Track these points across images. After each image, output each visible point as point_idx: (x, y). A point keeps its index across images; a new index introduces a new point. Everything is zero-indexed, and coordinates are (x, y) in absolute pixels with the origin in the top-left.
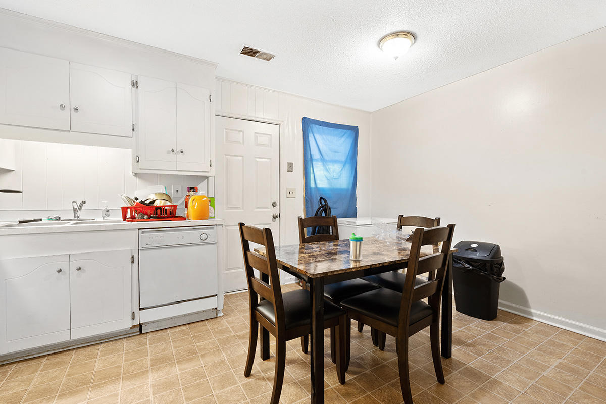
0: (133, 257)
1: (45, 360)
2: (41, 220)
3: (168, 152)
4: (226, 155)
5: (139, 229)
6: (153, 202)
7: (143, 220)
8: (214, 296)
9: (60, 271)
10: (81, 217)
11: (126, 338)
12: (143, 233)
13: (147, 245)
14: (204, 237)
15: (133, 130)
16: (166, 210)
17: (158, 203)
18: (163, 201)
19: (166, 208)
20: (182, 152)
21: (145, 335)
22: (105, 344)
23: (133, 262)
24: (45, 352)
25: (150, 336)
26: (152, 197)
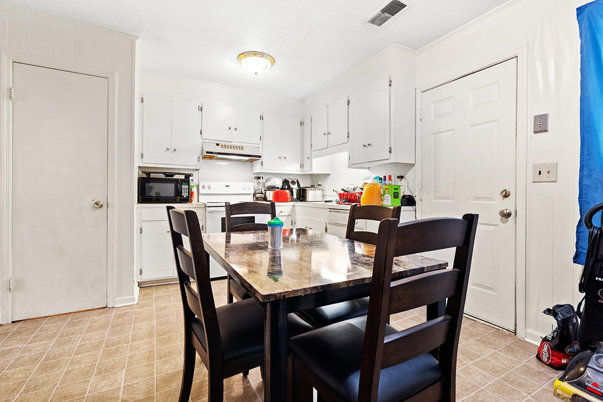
0: (326, 228)
4: (434, 134)
5: (329, 209)
13: (330, 220)
15: (348, 136)
20: (370, 145)
23: (326, 230)
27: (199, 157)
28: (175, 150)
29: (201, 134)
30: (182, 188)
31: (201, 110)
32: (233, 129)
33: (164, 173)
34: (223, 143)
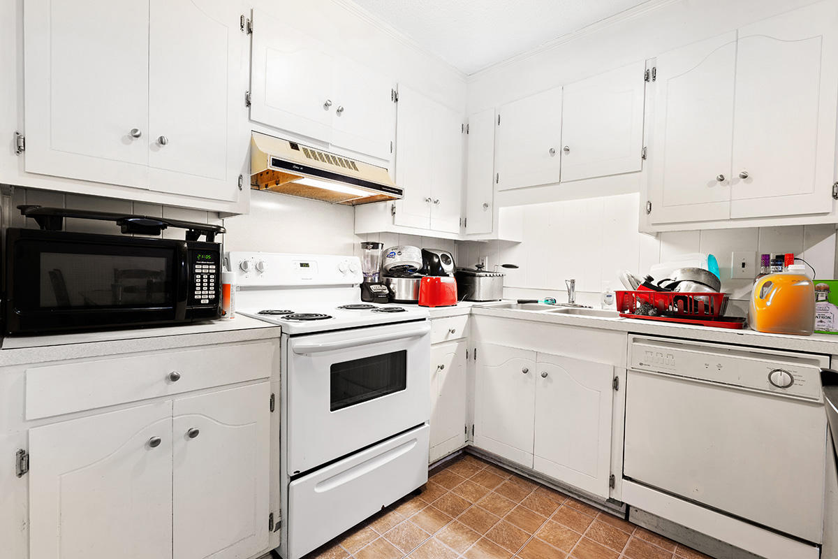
0: (616, 380)
1: (508, 478)
2: (537, 302)
3: (711, 184)
5: (629, 333)
6: (675, 284)
7: (645, 316)
8: (813, 544)
9: (526, 372)
10: (576, 303)
11: (604, 512)
12: (635, 340)
13: (641, 364)
14: (779, 378)
15: (644, 157)
16: (696, 302)
17: (682, 288)
18: (694, 285)
19: (697, 298)
20: (745, 177)
21: (631, 528)
22: (572, 502)
23: (616, 387)
24: (513, 468)
25: (638, 536)
26: (676, 275)
27: (241, 177)
28: (162, 142)
29: (249, 104)
30: (193, 274)
31: (250, 31)
32: (333, 109)
33: (122, 220)
34: (311, 145)
